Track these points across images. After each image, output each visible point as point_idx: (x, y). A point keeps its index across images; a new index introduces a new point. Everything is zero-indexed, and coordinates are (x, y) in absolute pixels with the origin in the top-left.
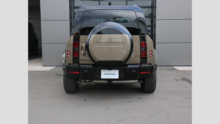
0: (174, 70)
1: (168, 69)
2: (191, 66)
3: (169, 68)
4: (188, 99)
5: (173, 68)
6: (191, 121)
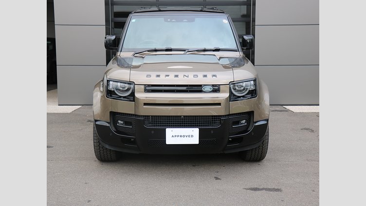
0: (287, 111)
1: (276, 111)
2: (318, 105)
3: (277, 109)
4: (312, 160)
5: (285, 109)
6: (318, 198)
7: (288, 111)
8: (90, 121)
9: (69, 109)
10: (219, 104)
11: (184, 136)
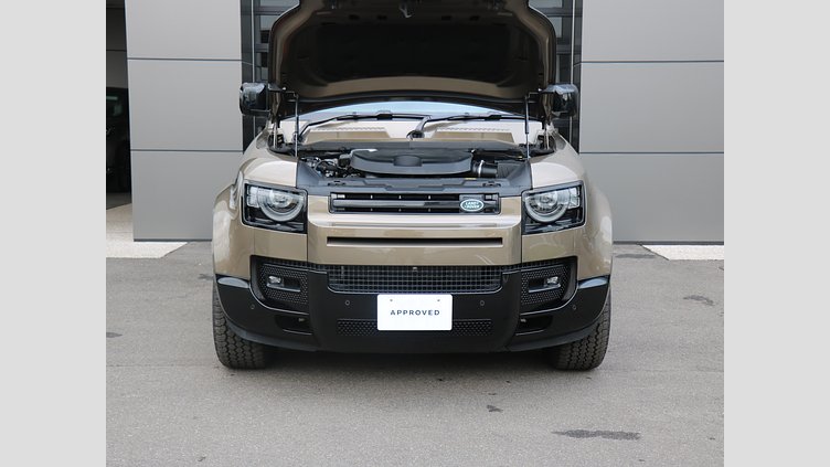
0: (651, 257)
1: (627, 256)
2: (722, 243)
3: (631, 252)
4: (708, 369)
5: (647, 252)
7: (654, 256)
8: (204, 277)
9: (159, 250)
10: (499, 240)
11: (418, 313)
